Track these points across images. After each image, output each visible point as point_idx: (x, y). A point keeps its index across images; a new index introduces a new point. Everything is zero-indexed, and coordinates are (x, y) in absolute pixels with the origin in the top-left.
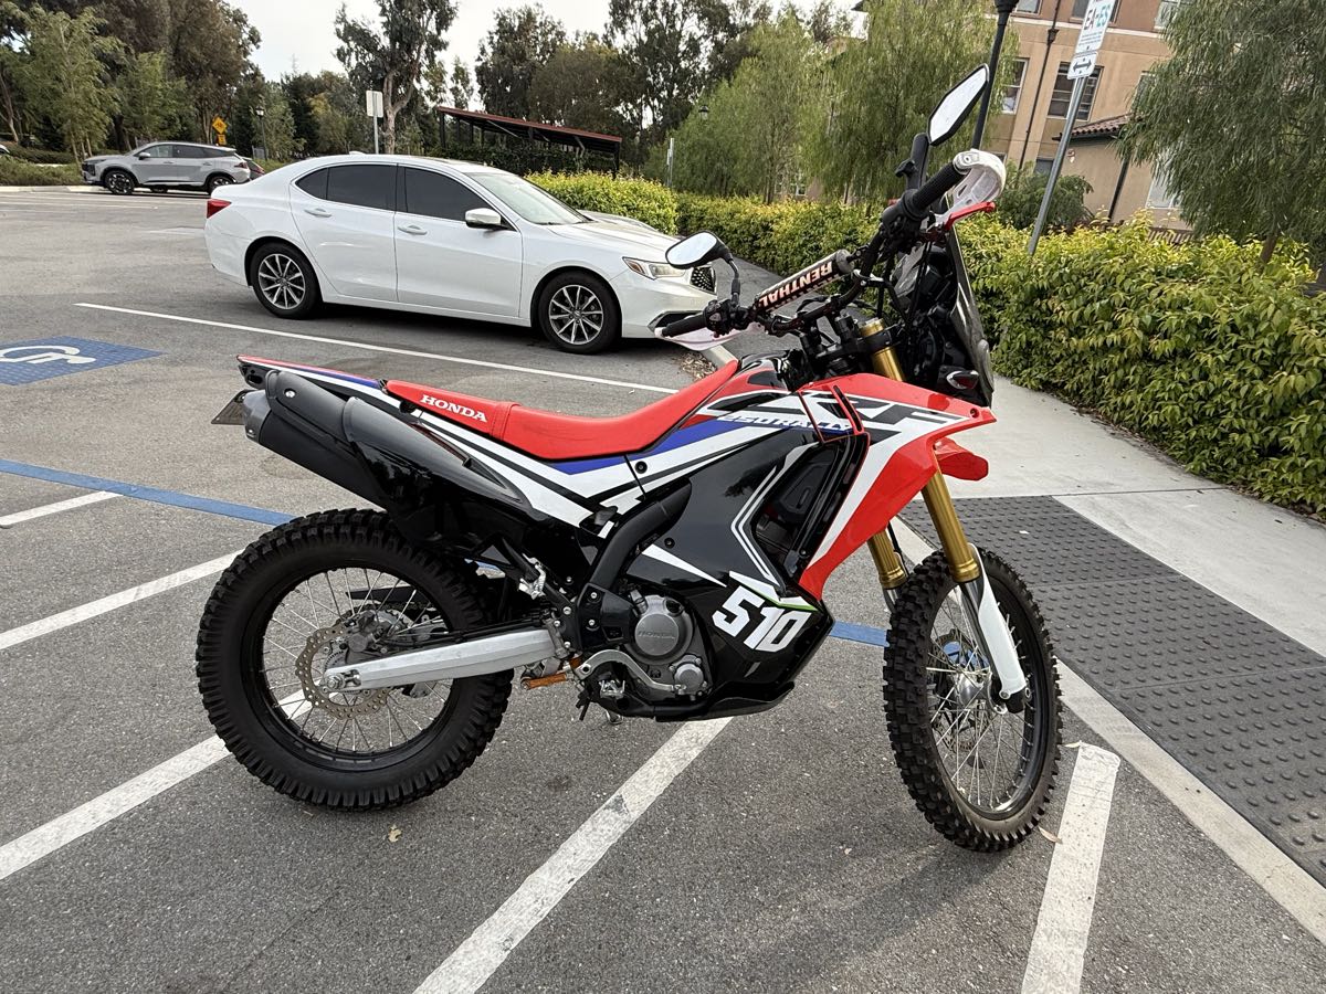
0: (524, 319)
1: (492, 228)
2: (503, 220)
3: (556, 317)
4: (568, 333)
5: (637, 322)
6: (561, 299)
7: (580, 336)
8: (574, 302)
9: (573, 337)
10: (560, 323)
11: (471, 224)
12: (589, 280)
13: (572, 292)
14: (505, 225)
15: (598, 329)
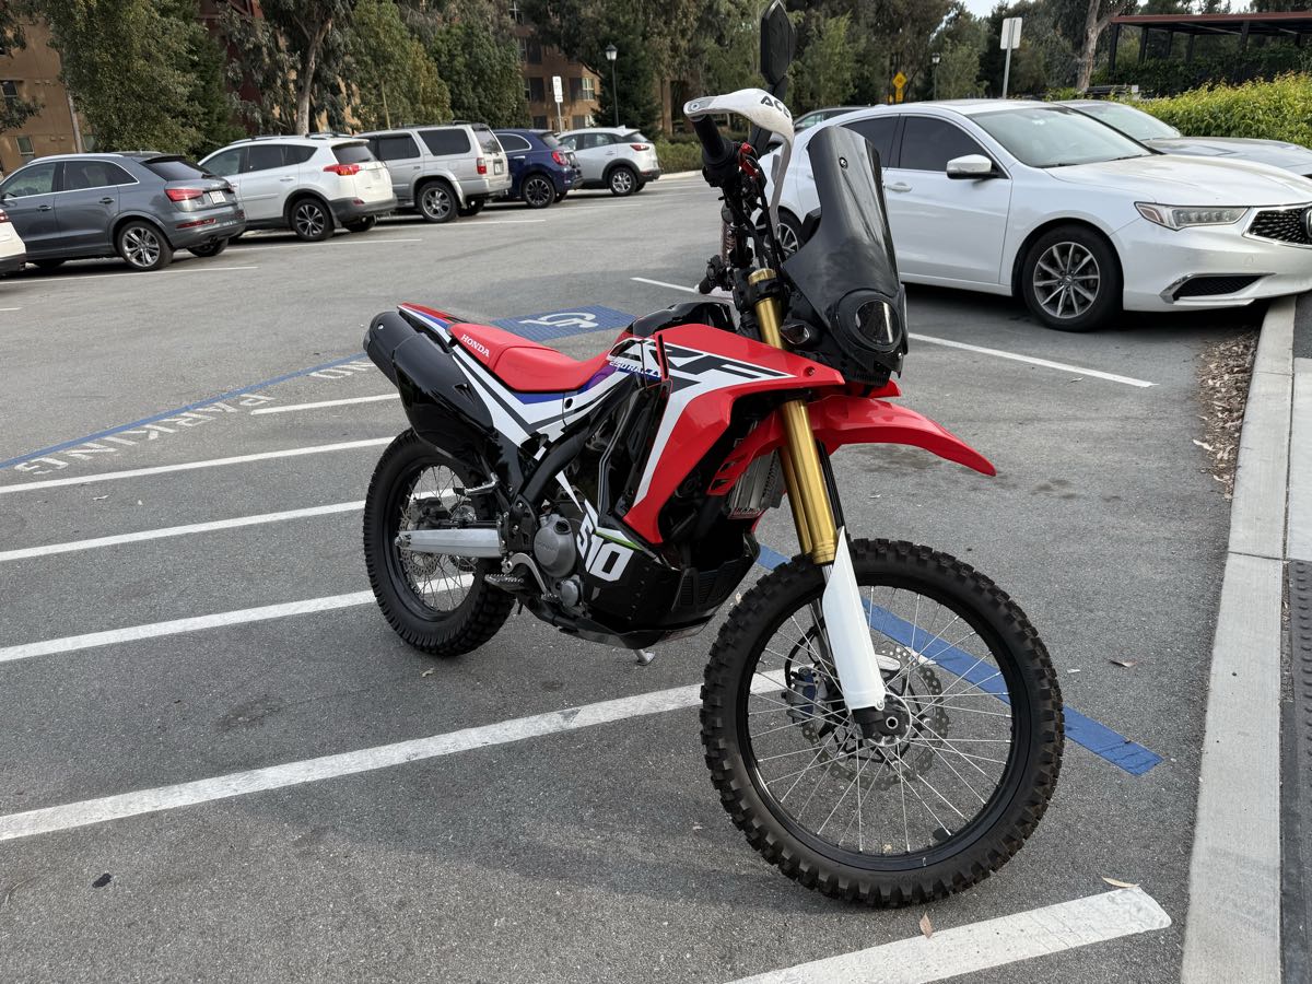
0: (1004, 286)
1: (982, 177)
2: (995, 166)
3: (1041, 284)
4: (1054, 303)
5: (1143, 289)
6: (1052, 262)
7: (1068, 308)
8: (1065, 266)
9: (1060, 309)
10: (1048, 290)
11: (953, 176)
12: (1085, 234)
13: (1064, 251)
14: (996, 172)
15: (1091, 298)
